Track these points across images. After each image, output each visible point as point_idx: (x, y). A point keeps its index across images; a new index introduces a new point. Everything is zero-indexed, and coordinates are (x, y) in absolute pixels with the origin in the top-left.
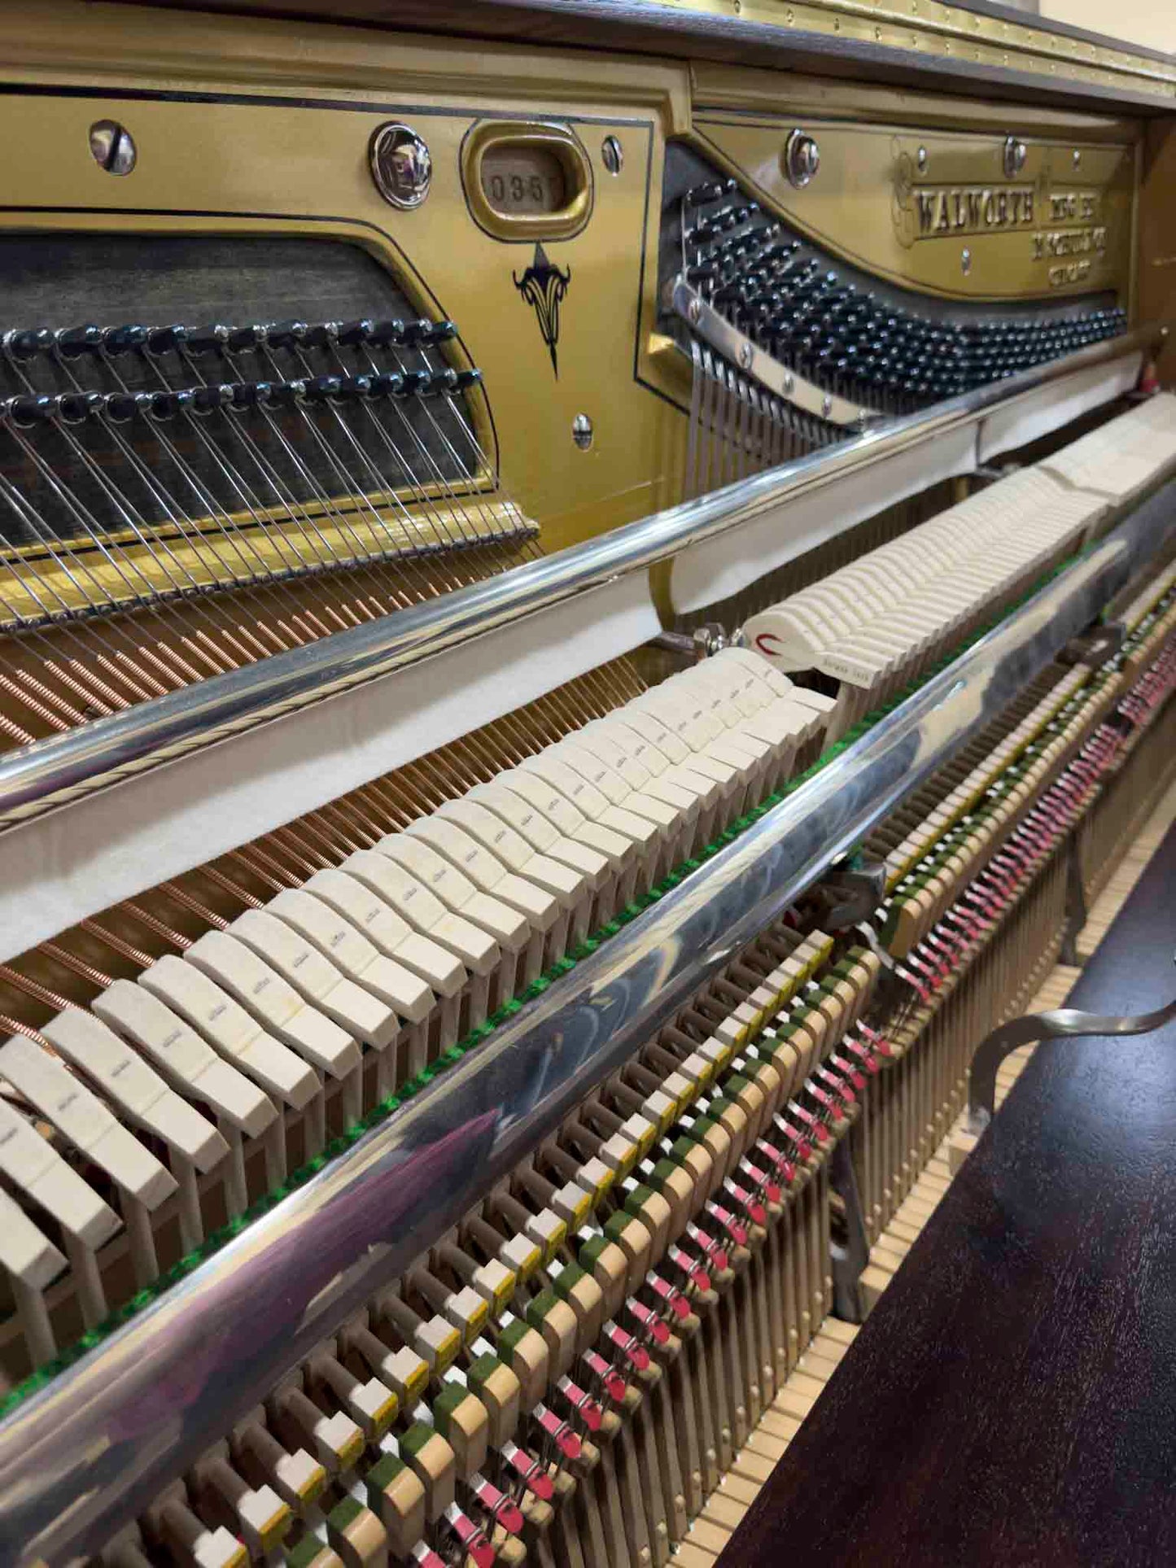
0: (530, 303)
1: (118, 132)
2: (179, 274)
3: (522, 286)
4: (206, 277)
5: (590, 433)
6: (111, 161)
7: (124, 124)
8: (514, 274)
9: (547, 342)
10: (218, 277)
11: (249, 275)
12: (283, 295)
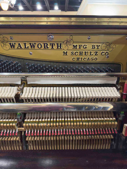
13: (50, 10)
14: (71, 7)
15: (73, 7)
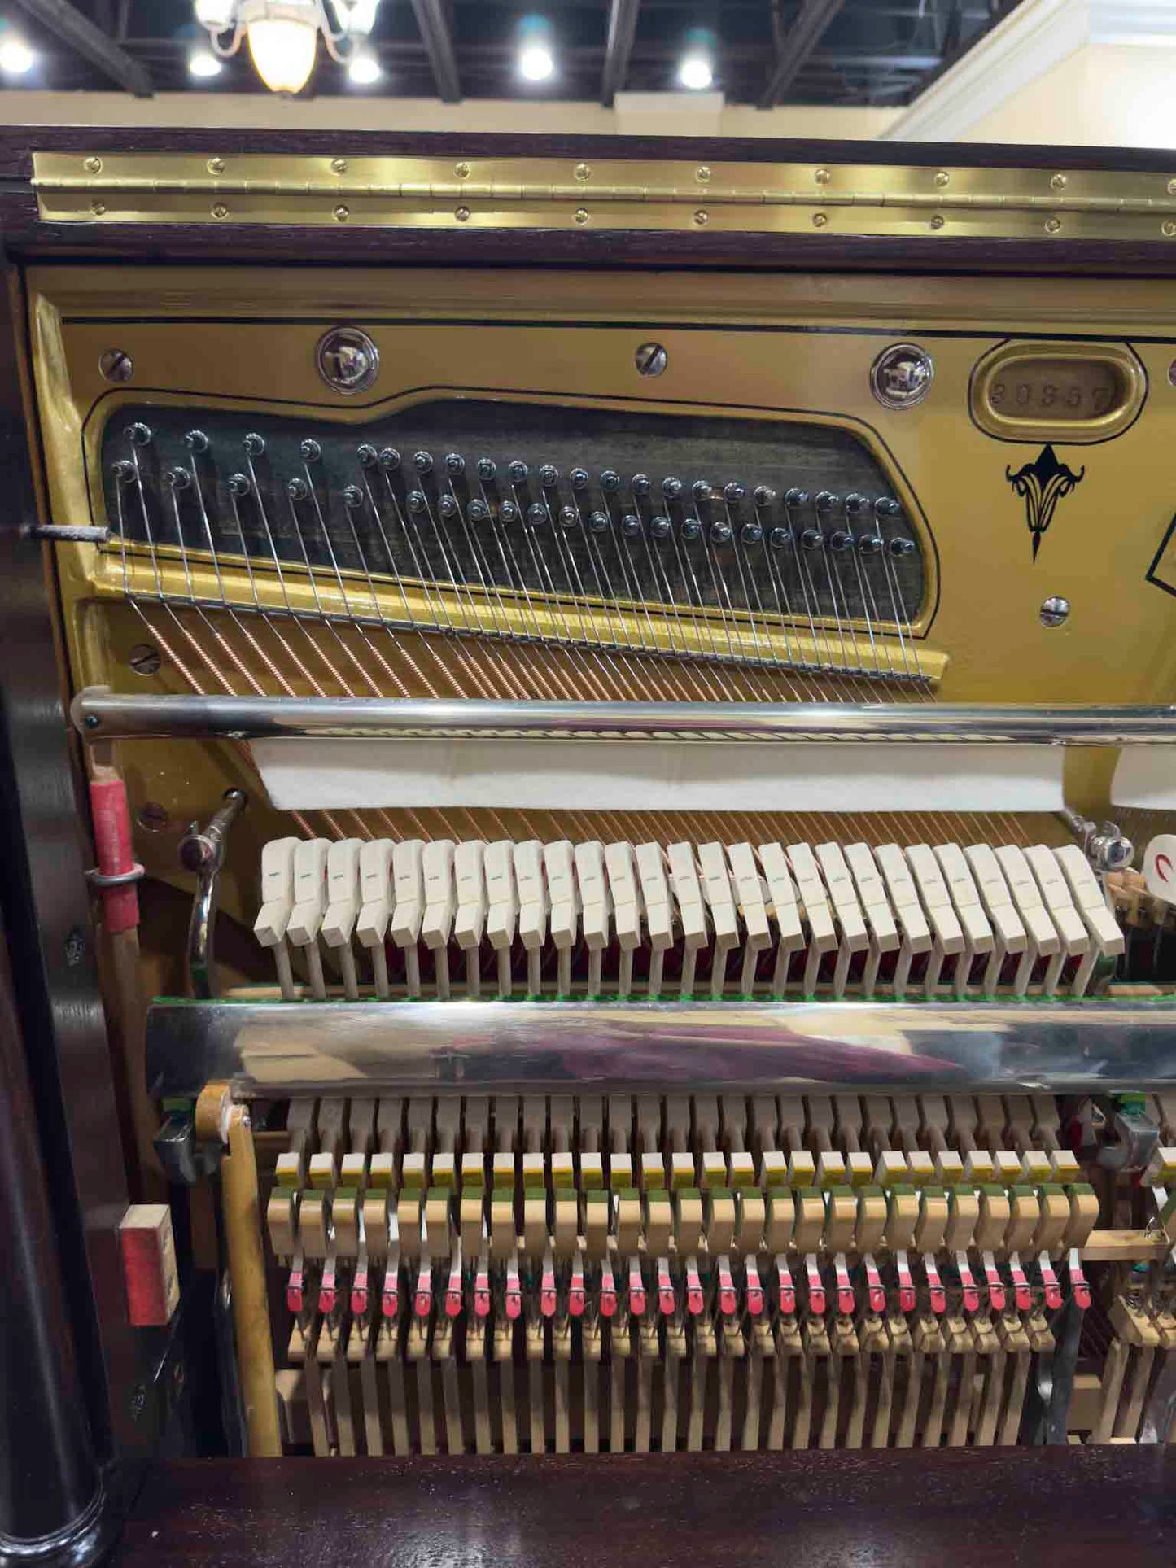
0: (1021, 494)
1: (659, 348)
2: (680, 441)
3: (1015, 479)
4: (704, 445)
5: (1064, 614)
6: (646, 367)
7: (664, 344)
8: (1009, 468)
9: (1032, 529)
10: (713, 445)
11: (738, 445)
12: (761, 463)
13: (627, 87)
14: (828, 68)
15: (840, 68)
